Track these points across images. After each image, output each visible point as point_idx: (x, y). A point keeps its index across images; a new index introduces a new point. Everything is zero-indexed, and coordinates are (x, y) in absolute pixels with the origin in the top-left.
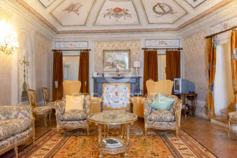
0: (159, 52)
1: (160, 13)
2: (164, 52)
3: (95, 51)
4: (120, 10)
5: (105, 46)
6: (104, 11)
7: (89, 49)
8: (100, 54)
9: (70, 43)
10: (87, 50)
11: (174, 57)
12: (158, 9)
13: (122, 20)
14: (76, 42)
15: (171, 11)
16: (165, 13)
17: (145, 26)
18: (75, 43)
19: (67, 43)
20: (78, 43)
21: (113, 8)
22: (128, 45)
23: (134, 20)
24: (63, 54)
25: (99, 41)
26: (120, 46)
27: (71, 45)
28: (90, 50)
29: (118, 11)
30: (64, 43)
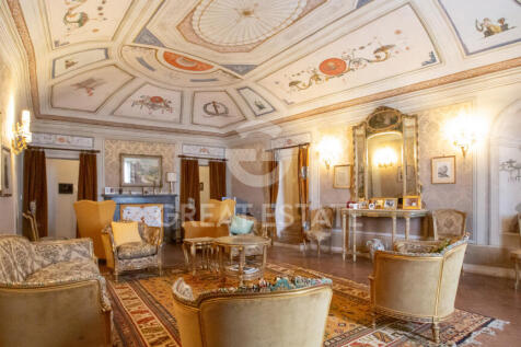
0: (200, 162)
1: (209, 113)
2: (206, 162)
3: (107, 153)
4: (161, 100)
5: (123, 147)
6: (137, 97)
7: (95, 149)
8: (115, 159)
9: (58, 137)
10: (93, 151)
11: (218, 168)
12: (211, 109)
13: (157, 113)
14: (73, 136)
15: (226, 114)
16: (217, 114)
17: (186, 126)
18: (70, 139)
19: (53, 137)
20: (76, 138)
21: (152, 95)
22: (158, 149)
23: (174, 116)
24: (47, 155)
25: (113, 140)
26: (146, 149)
27: (61, 140)
28: (98, 152)
29: (156, 102)
30: (48, 136)
